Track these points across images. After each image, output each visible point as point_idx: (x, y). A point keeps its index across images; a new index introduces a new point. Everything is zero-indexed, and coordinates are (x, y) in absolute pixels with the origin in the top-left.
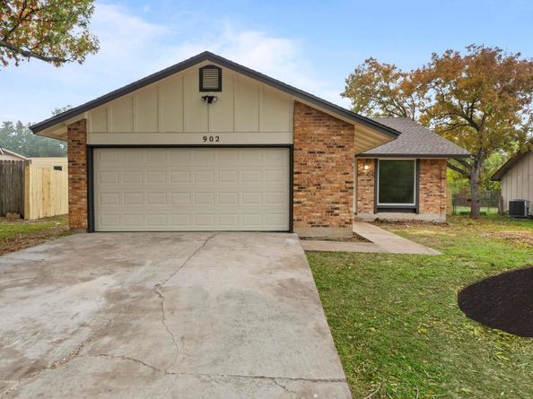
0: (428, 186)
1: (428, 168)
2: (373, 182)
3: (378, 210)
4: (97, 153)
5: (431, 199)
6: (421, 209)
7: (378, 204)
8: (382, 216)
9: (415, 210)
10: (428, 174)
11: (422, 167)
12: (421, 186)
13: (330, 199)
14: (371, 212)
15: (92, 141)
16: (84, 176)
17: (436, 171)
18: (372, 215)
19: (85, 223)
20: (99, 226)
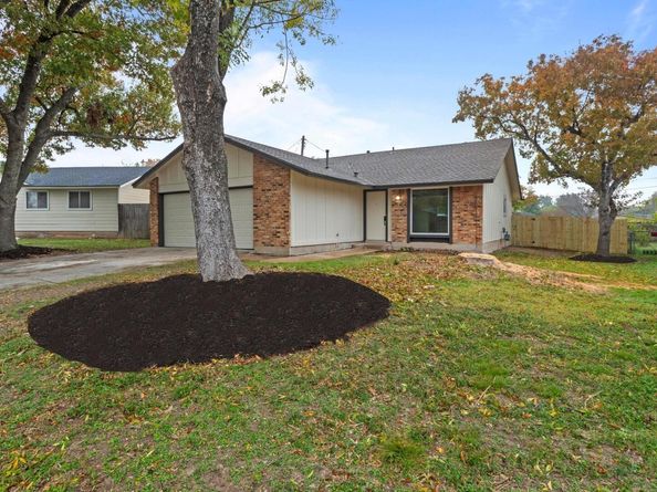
0: (462, 214)
1: (461, 195)
2: (406, 212)
3: (411, 239)
4: (166, 198)
5: (465, 228)
6: (454, 239)
7: (412, 233)
8: (415, 245)
9: (448, 240)
10: (462, 202)
11: (455, 194)
12: (454, 215)
13: (274, 225)
14: (405, 241)
15: (161, 191)
16: (156, 212)
17: (471, 199)
18: (404, 244)
19: (157, 241)
20: (168, 242)
